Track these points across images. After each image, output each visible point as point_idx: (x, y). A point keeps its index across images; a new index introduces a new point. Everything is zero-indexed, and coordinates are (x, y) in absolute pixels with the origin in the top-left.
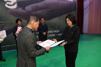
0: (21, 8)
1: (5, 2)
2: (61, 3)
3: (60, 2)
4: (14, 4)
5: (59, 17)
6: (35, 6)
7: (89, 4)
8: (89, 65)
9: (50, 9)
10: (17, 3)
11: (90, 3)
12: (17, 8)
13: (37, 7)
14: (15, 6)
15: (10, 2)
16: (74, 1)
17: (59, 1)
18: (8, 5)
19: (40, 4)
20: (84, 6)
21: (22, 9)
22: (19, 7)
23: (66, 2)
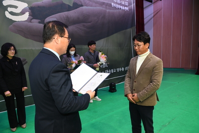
0: (38, 21)
1: (6, 8)
2: (109, 12)
3: (108, 10)
4: (23, 13)
5: (106, 38)
6: (65, 16)
7: (153, 15)
8: (173, 119)
9: (89, 24)
10: (30, 11)
11: (156, 13)
12: (29, 20)
13: (68, 18)
14: (26, 16)
15: (16, 7)
16: (130, 10)
17: (106, 8)
18: (12, 13)
19: (72, 14)
20: (145, 17)
21: (39, 23)
22: (32, 19)
23: (117, 10)
